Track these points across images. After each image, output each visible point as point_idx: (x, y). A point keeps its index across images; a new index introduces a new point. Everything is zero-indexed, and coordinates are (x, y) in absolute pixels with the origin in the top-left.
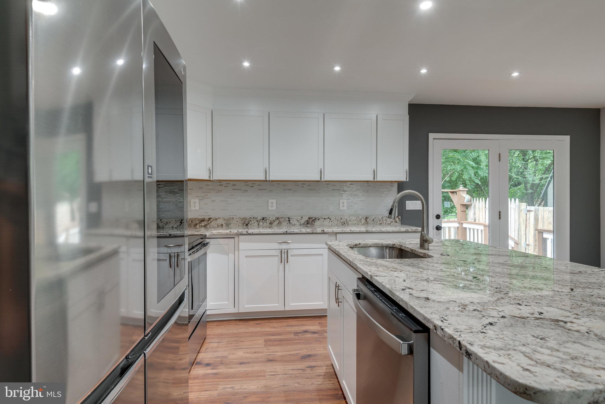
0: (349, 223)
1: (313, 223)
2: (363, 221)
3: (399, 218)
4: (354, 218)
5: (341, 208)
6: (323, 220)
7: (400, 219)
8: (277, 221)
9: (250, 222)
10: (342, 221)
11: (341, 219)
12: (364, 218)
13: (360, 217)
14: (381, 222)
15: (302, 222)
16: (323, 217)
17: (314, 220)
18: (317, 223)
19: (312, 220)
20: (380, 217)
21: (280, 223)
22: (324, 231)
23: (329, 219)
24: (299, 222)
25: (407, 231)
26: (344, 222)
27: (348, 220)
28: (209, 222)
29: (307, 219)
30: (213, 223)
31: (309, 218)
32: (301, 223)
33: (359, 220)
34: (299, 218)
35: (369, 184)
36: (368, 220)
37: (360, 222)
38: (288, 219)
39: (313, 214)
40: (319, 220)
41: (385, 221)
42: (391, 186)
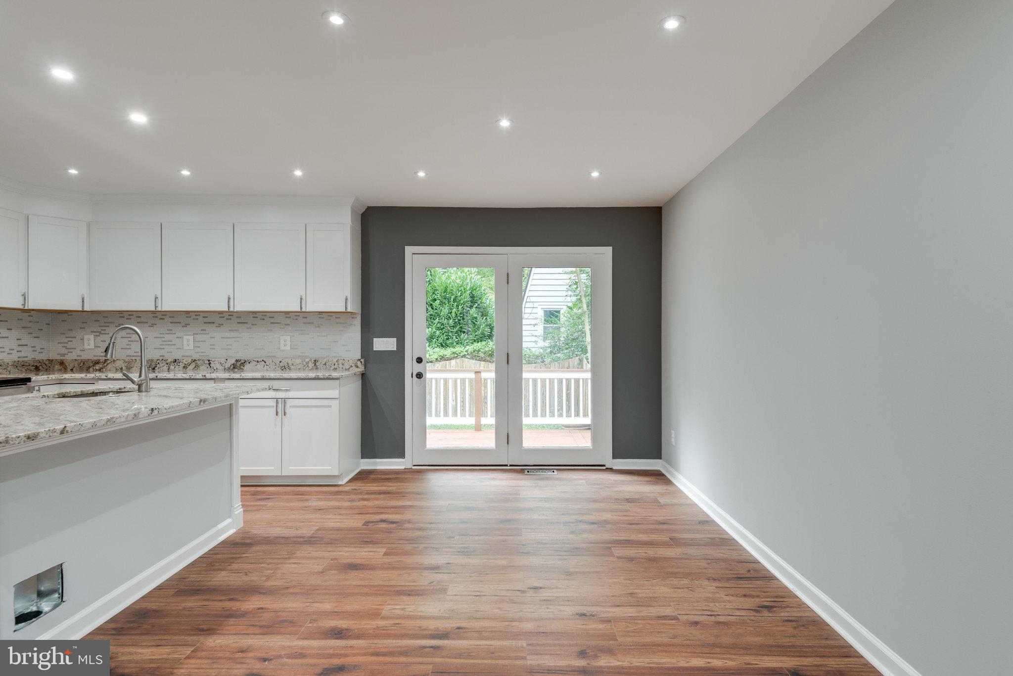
0: (292, 367)
1: (242, 367)
2: (311, 365)
3: (361, 362)
4: (298, 361)
5: (282, 348)
6: (256, 363)
7: (363, 363)
8: (193, 365)
9: (158, 365)
10: (282, 364)
11: (280, 362)
12: (313, 362)
13: (307, 360)
14: (336, 367)
15: (228, 365)
16: (255, 360)
17: (243, 364)
18: (247, 366)
19: (240, 363)
20: (335, 361)
21: (197, 367)
22: (205, 376)
23: (263, 362)
24: (223, 365)
25: (317, 377)
26: (284, 366)
27: (290, 364)
28: (105, 365)
29: (233, 361)
30: (110, 366)
31: (237, 361)
32: (226, 367)
33: (305, 363)
34: (223, 361)
35: (321, 316)
36: (317, 364)
37: (306, 366)
38: (207, 362)
39: (242, 356)
40: (249, 363)
41: (341, 366)
42: (352, 318)
